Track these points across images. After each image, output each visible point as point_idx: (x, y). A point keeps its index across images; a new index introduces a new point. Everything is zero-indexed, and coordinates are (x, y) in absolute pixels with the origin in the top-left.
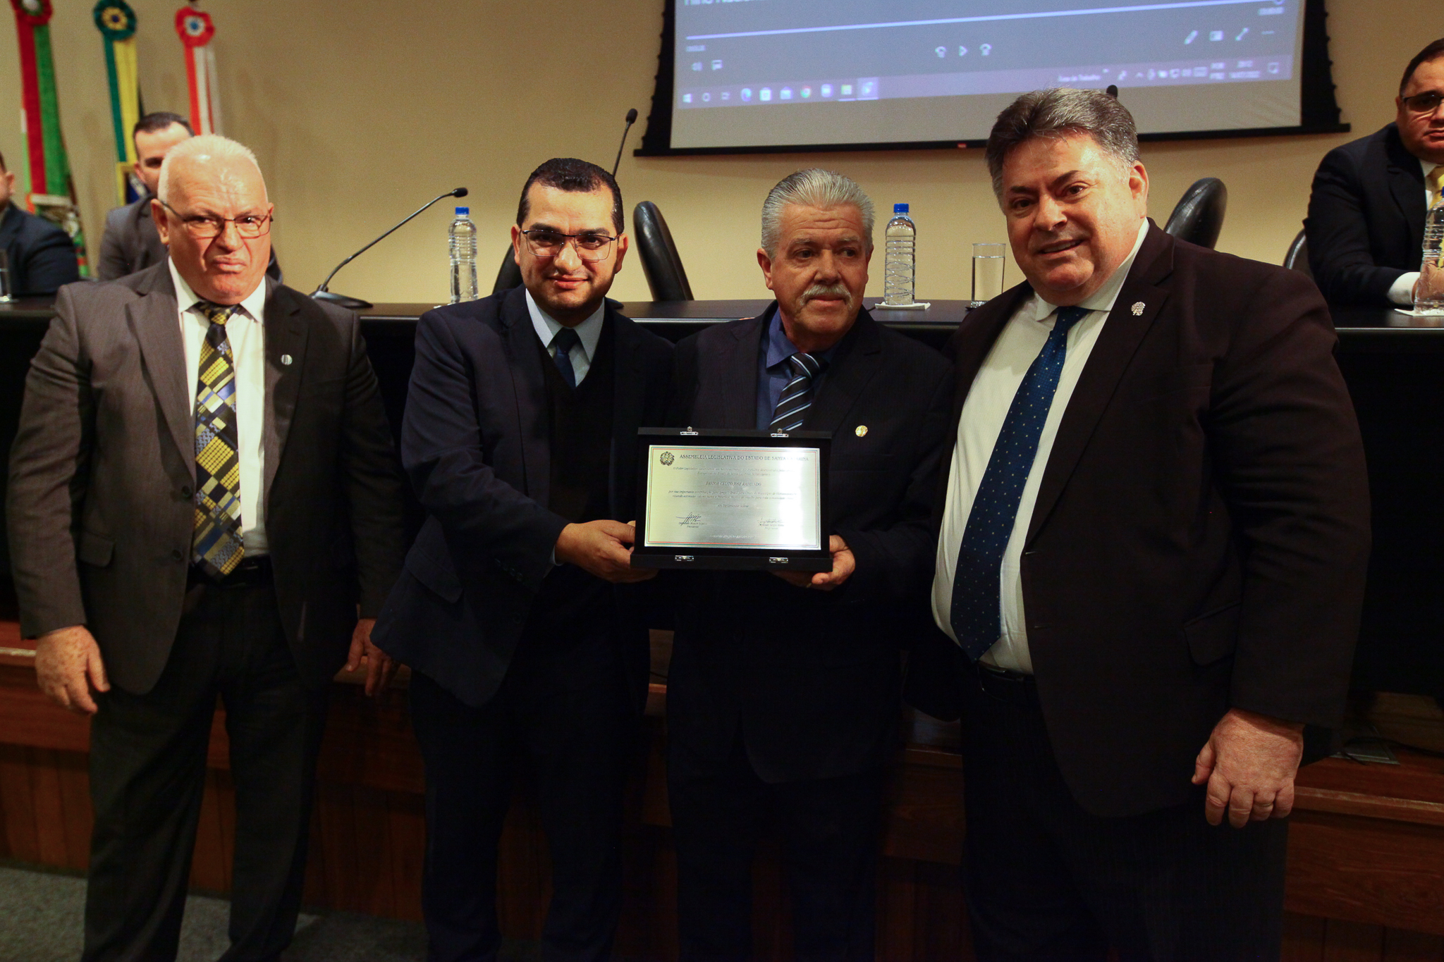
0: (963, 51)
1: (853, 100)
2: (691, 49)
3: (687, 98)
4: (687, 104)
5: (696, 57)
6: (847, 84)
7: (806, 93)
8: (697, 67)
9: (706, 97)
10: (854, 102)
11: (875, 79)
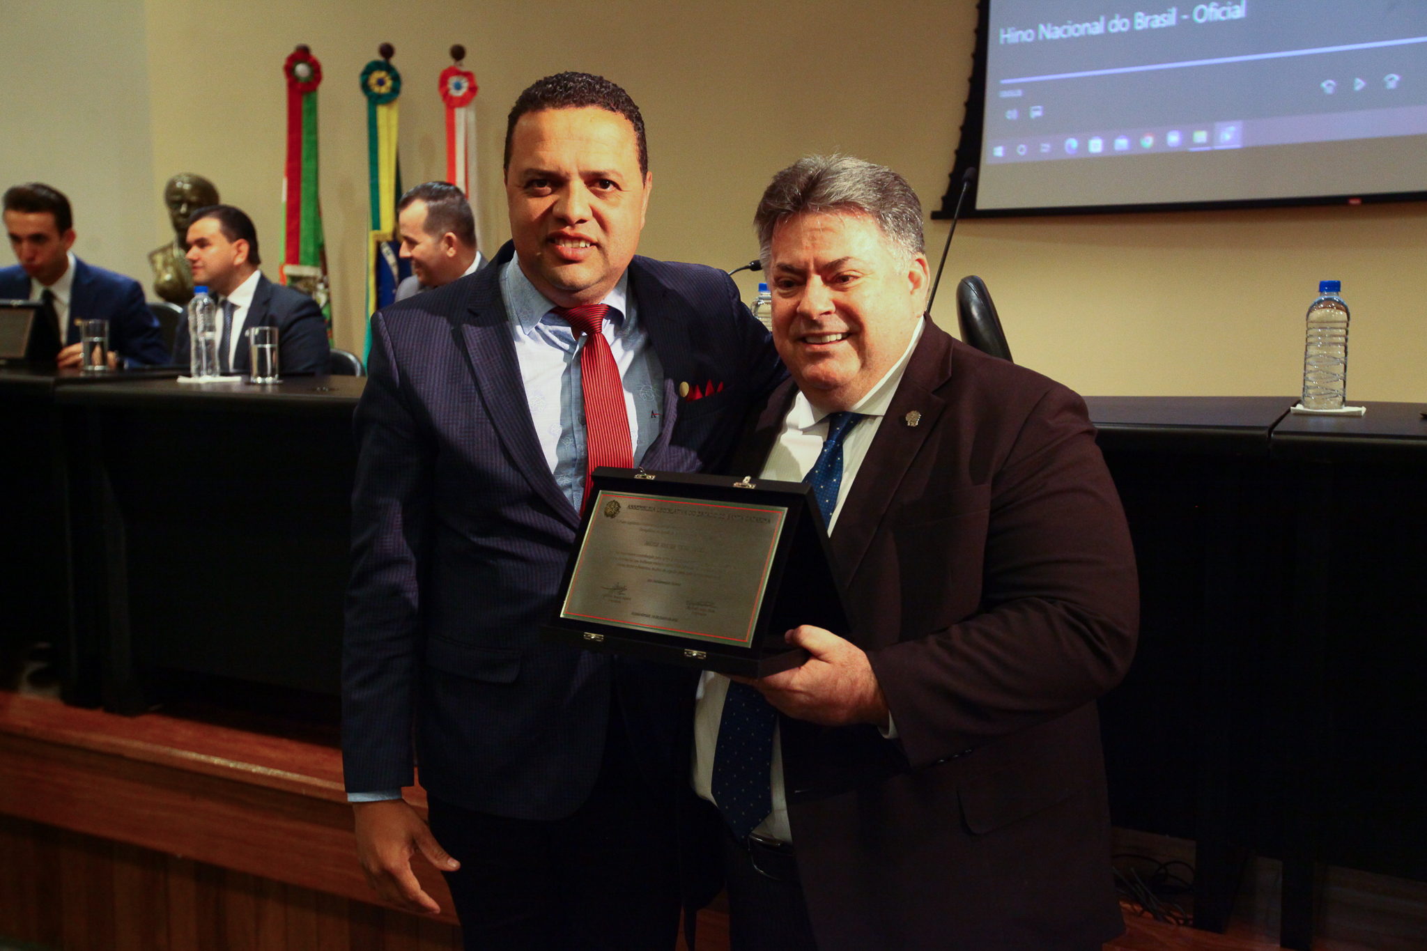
0: (1359, 84)
1: (1208, 148)
2: (1005, 94)
3: (999, 152)
4: (998, 158)
5: (1011, 103)
6: (1202, 129)
7: (1148, 142)
8: (1012, 115)
9: (1022, 150)
10: (1206, 152)
11: (1239, 123)
